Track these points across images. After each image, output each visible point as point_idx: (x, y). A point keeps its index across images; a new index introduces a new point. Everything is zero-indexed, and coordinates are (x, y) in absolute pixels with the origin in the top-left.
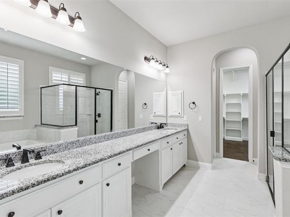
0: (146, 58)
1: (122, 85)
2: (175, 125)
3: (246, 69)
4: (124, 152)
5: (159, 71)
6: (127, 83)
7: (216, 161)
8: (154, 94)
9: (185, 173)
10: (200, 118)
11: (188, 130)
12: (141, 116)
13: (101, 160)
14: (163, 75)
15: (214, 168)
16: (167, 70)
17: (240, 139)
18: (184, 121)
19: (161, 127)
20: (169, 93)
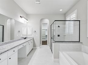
0: (20, 17)
1: (8, 24)
2: (30, 38)
3: (47, 24)
4: (16, 47)
5: (25, 21)
6: (10, 23)
7: (41, 46)
8: (23, 28)
9: (33, 51)
10: (37, 35)
11: (33, 39)
12: (17, 35)
13: (8, 50)
14: (26, 22)
15: (40, 48)
16: (27, 21)
17: (45, 40)
18: (33, 36)
19: (25, 38)
20: (28, 28)
